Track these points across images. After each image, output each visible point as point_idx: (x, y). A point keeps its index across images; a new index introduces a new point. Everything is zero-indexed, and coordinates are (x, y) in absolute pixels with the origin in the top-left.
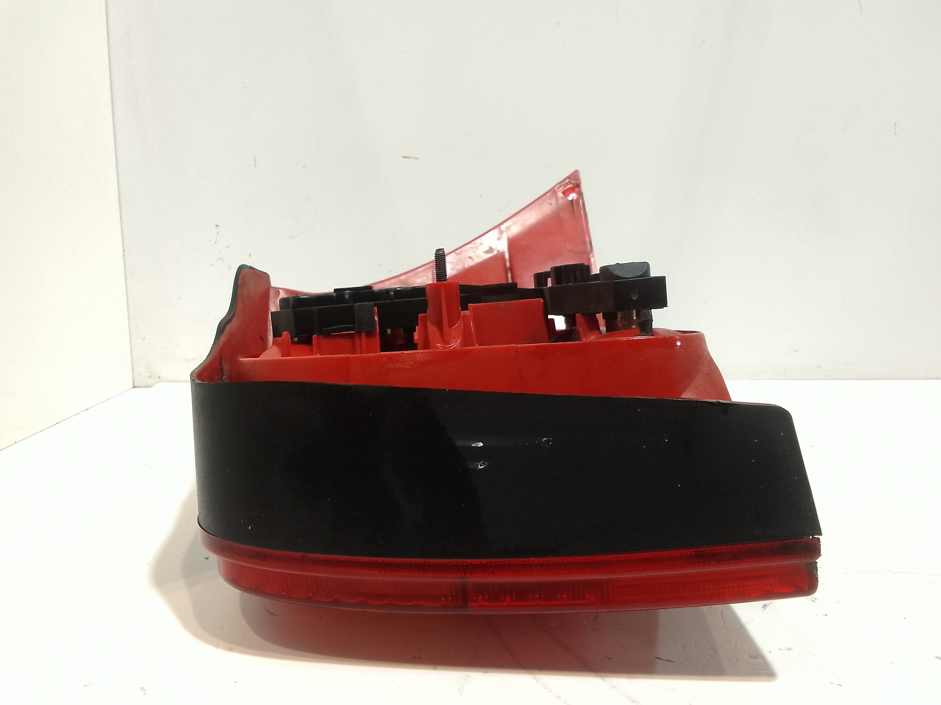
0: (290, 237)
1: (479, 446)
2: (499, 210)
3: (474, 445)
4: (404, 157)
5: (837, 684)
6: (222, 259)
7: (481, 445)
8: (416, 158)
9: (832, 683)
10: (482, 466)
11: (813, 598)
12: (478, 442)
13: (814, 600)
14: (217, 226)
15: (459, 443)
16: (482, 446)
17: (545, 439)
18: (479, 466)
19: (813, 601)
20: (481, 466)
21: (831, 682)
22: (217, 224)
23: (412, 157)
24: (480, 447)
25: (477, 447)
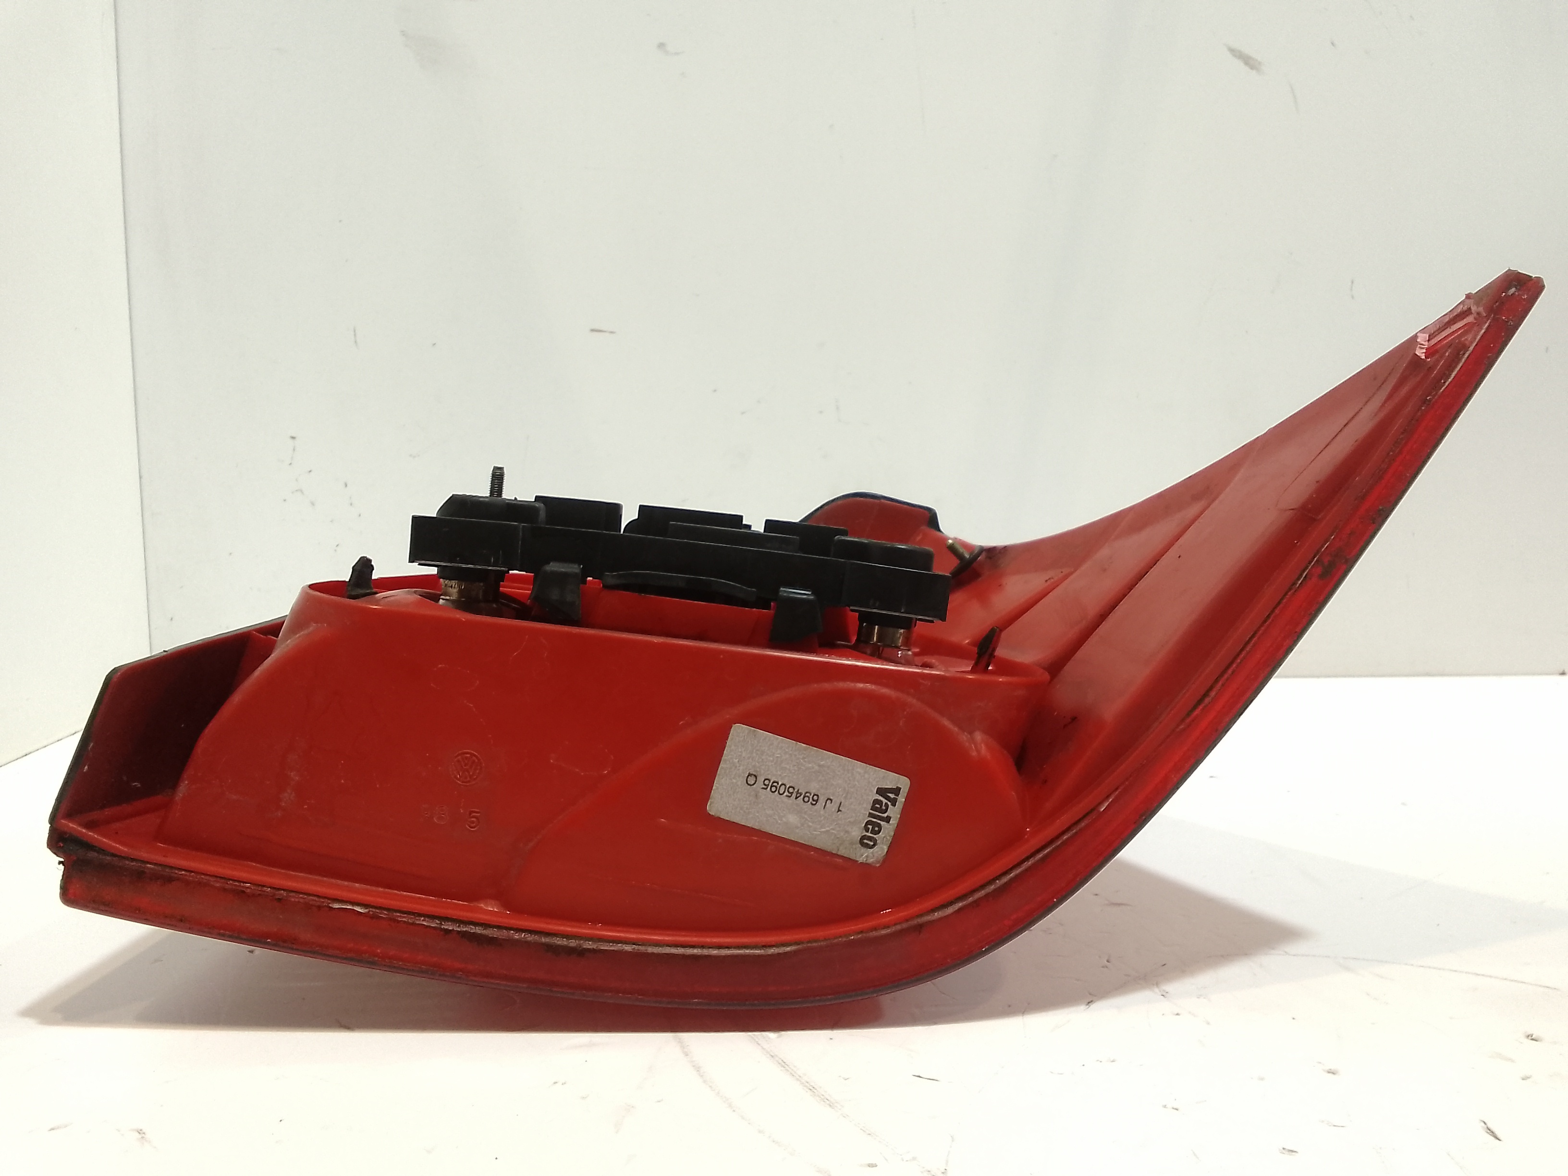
0: (411, 455)
2: (743, 413)
4: (593, 330)
5: (1173, 1108)
6: (301, 491)
8: (612, 332)
9: (1166, 1106)
11: (1164, 991)
13: (1164, 994)
14: (293, 438)
19: (1162, 995)
21: (1164, 1104)
22: (293, 435)
23: (605, 330)
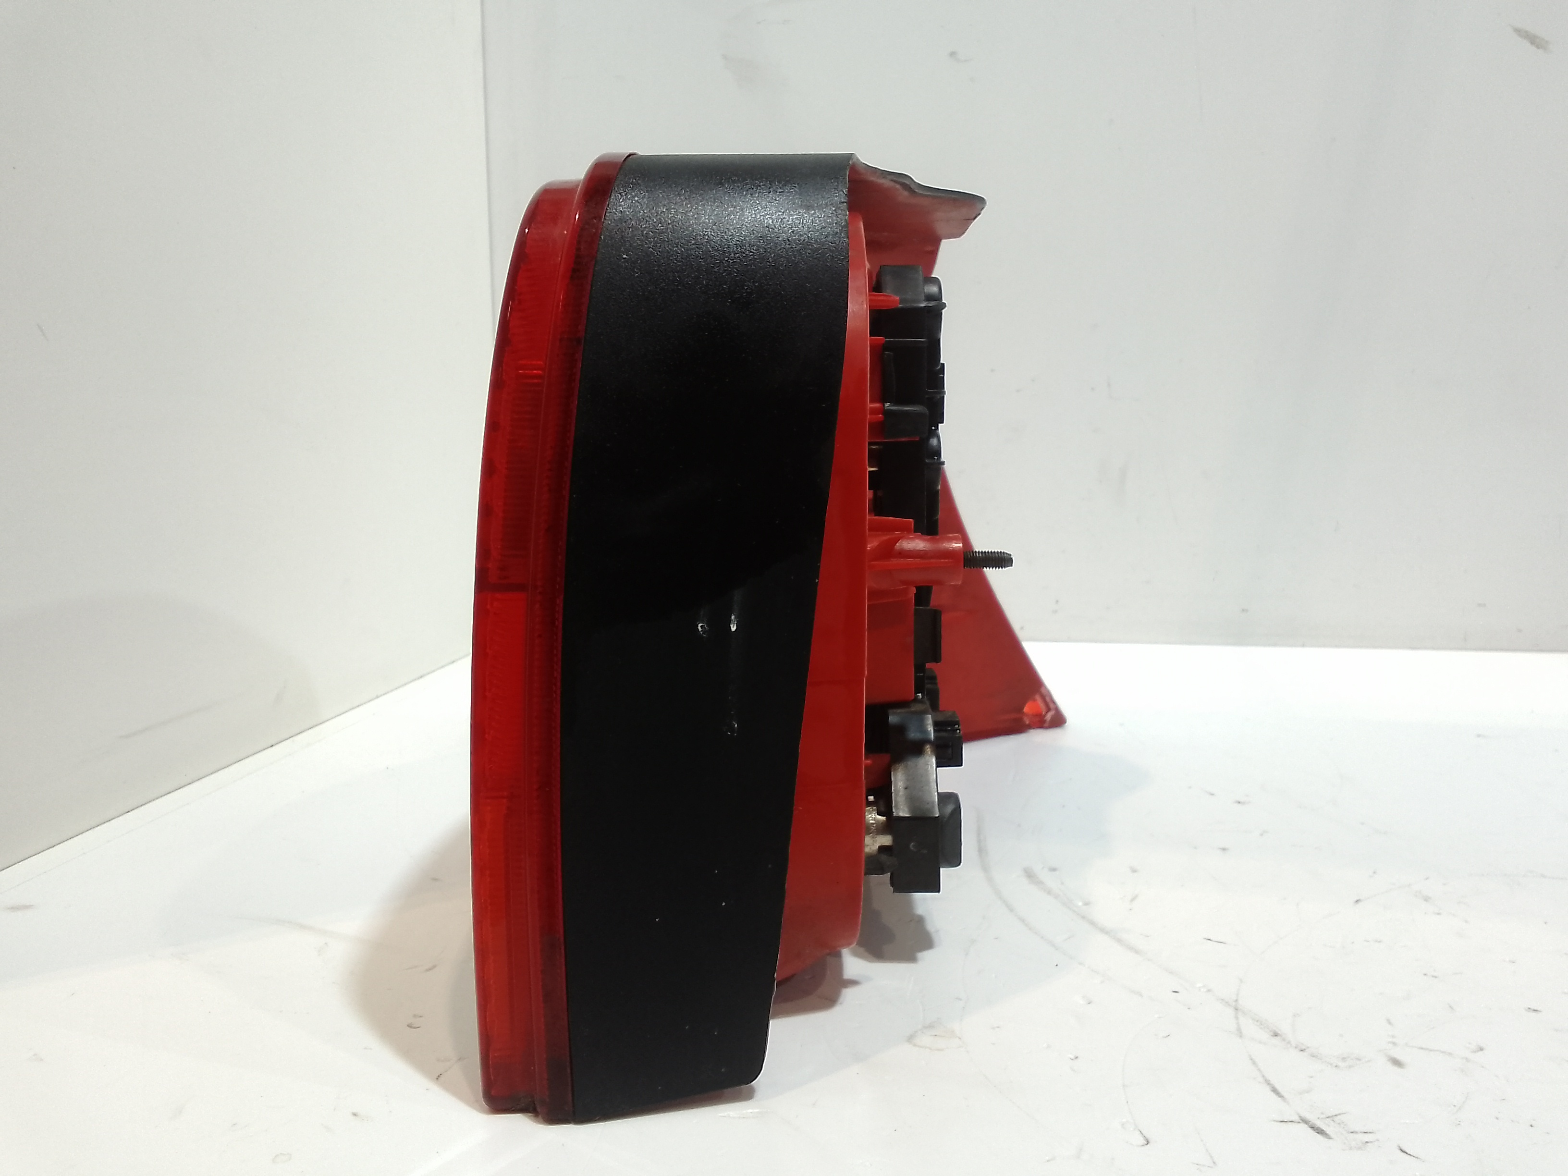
1: (732, 626)
3: (733, 617)
7: (732, 628)
10: (702, 628)
12: (736, 623)
15: (738, 596)
16: (731, 630)
17: (736, 726)
18: (702, 624)
20: (701, 626)
24: (730, 627)
25: (730, 622)
